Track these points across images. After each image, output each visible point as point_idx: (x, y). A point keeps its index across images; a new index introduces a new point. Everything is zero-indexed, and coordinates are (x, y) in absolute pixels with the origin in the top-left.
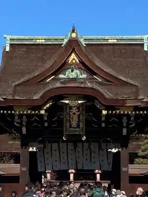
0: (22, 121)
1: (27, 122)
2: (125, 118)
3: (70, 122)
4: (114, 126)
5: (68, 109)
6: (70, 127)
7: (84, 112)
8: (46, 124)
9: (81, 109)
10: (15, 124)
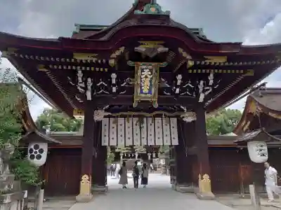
0: (86, 86)
1: (92, 87)
2: (202, 82)
3: (141, 87)
4: (187, 94)
5: (140, 71)
6: (142, 92)
7: (158, 74)
8: (114, 90)
9: (154, 71)
10: (79, 88)
